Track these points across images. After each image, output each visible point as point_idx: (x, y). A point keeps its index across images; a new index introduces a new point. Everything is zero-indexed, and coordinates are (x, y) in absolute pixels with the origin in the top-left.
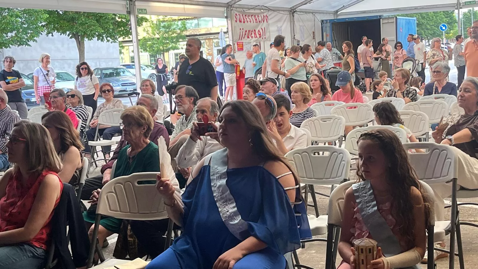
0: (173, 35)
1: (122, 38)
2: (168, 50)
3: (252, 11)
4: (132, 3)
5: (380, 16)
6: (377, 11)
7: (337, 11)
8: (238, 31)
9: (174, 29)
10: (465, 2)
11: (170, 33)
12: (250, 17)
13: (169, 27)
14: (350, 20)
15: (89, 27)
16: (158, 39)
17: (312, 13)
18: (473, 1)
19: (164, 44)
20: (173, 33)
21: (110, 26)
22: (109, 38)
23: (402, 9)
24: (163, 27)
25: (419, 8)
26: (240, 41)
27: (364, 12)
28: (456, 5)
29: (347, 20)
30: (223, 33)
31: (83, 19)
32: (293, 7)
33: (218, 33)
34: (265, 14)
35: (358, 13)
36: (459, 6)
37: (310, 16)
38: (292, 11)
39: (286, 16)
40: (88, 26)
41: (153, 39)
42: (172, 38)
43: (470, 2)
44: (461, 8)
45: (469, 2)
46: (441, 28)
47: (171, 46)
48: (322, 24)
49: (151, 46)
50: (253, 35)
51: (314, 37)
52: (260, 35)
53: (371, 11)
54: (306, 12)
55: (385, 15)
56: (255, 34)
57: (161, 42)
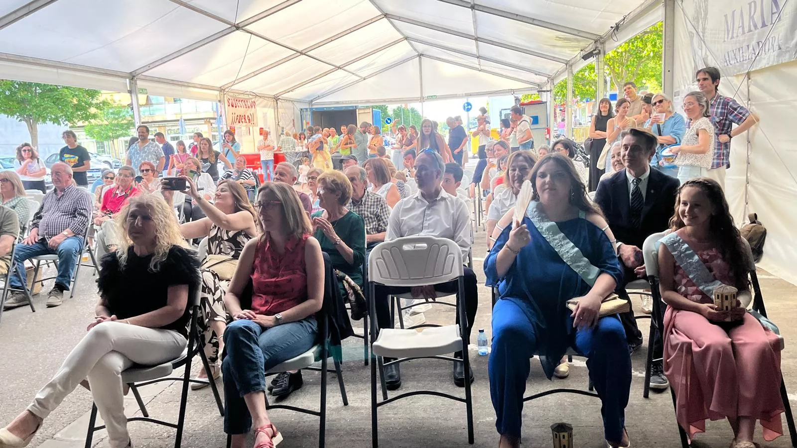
0: (123, 122)
1: (81, 122)
2: (117, 137)
3: (242, 96)
4: (133, 82)
5: (356, 107)
6: (350, 102)
7: (312, 101)
8: (231, 116)
9: (124, 116)
10: (428, 96)
11: (120, 120)
12: (240, 102)
13: (118, 113)
14: (328, 110)
15: (45, 109)
16: (107, 125)
17: (292, 101)
19: (113, 130)
20: (123, 120)
21: (69, 109)
22: (67, 122)
23: (372, 101)
24: (112, 113)
25: (387, 101)
26: (233, 126)
27: (337, 103)
28: (419, 99)
29: (325, 109)
30: (183, 120)
31: (38, 101)
32: (277, 95)
33: (178, 120)
34: (253, 100)
35: (331, 103)
36: (422, 99)
37: (290, 104)
38: (276, 99)
39: (271, 103)
40: (43, 109)
41: (102, 125)
42: (122, 125)
43: (432, 96)
44: (424, 102)
45: (430, 96)
46: (387, 121)
47: (121, 132)
48: (300, 113)
49: (99, 133)
50: (243, 120)
51: (294, 124)
52: (249, 120)
53: (344, 102)
54: (287, 100)
55: (360, 105)
56: (245, 119)
57: (110, 129)
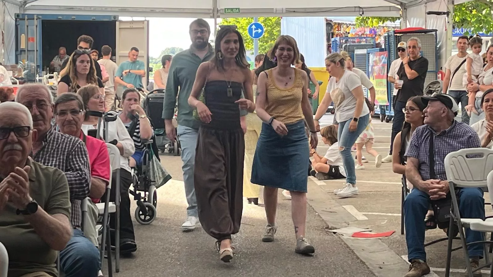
5: (115, 17)
6: (92, 9)
7: (25, 3)
10: (225, 9)
14: (65, 19)
18: (236, 9)
23: (131, 10)
25: (157, 11)
28: (211, 11)
29: (60, 17)
36: (215, 13)
43: (232, 9)
44: (219, 17)
45: (230, 9)
48: (16, 21)
53: (83, 8)
